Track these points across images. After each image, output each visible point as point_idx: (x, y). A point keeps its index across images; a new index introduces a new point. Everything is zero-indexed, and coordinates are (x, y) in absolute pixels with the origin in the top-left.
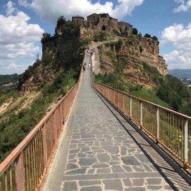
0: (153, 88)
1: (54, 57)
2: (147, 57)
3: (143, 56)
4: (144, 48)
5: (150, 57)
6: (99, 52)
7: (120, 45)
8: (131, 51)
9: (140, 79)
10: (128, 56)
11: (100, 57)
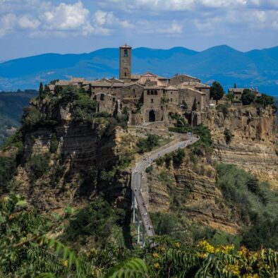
0: (239, 231)
1: (52, 162)
2: (242, 150)
3: (232, 149)
4: (234, 133)
5: (252, 148)
6: (149, 178)
7: (181, 159)
8: (200, 169)
9: (214, 217)
10: (193, 179)
11: (150, 187)
